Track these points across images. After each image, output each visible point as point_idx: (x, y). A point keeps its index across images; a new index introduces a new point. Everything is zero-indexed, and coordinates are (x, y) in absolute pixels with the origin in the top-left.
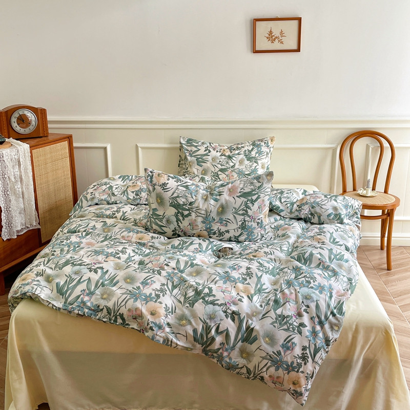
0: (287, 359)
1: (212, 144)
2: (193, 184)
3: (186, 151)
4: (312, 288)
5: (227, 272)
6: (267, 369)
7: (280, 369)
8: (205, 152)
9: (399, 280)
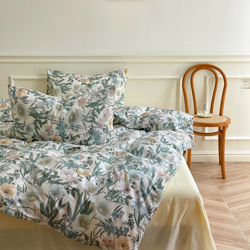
0: (117, 224)
1: (74, 75)
2: (49, 98)
3: (52, 81)
4: (138, 169)
5: (71, 161)
6: (101, 234)
7: (112, 234)
8: (69, 82)
9: (231, 185)
